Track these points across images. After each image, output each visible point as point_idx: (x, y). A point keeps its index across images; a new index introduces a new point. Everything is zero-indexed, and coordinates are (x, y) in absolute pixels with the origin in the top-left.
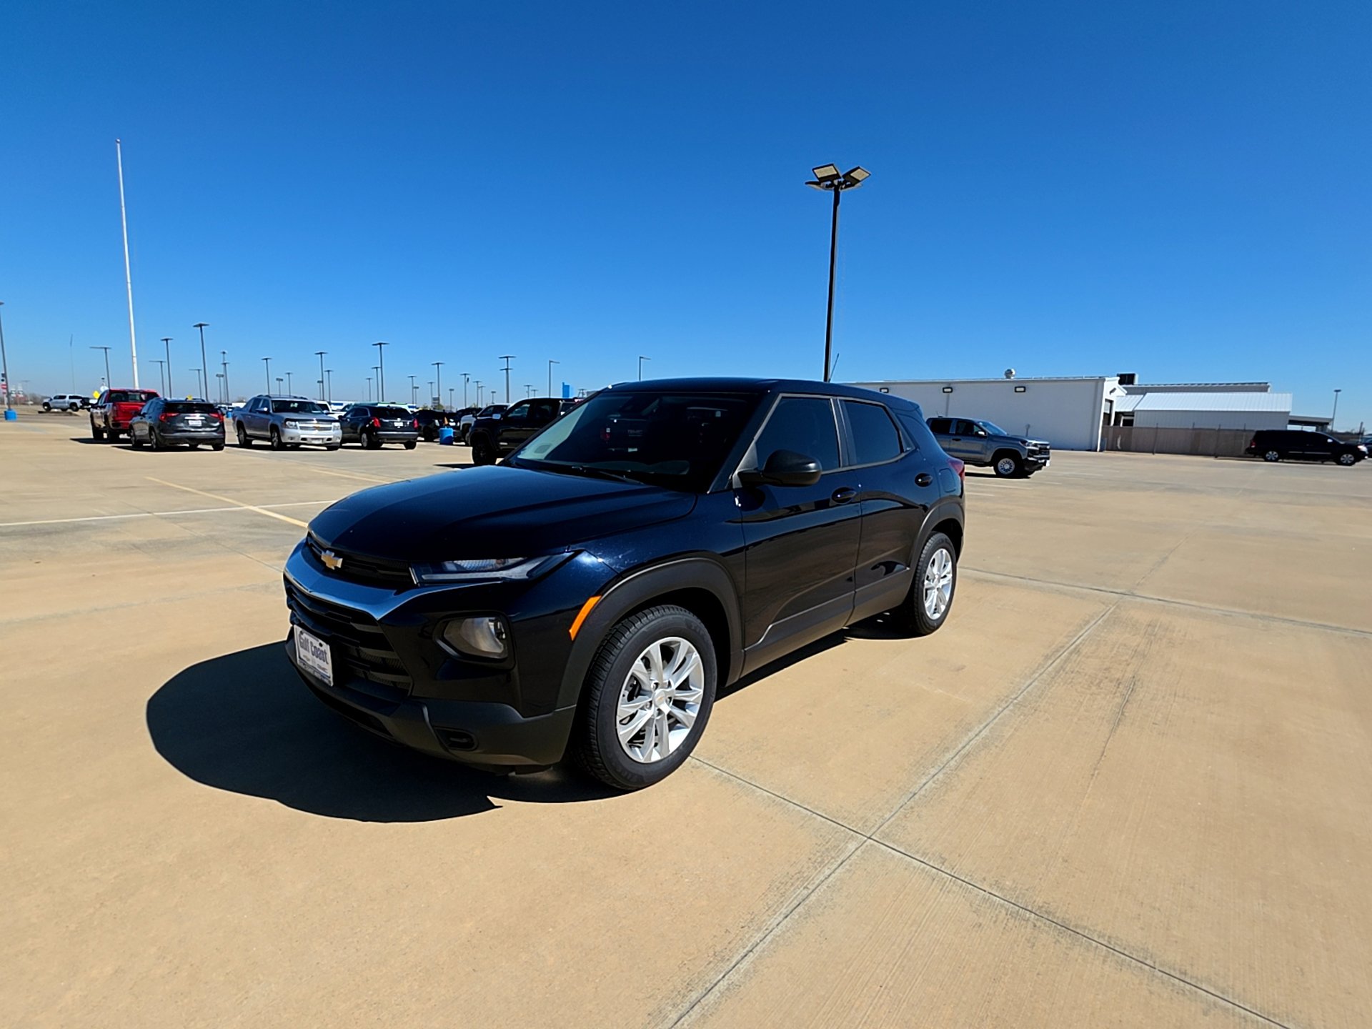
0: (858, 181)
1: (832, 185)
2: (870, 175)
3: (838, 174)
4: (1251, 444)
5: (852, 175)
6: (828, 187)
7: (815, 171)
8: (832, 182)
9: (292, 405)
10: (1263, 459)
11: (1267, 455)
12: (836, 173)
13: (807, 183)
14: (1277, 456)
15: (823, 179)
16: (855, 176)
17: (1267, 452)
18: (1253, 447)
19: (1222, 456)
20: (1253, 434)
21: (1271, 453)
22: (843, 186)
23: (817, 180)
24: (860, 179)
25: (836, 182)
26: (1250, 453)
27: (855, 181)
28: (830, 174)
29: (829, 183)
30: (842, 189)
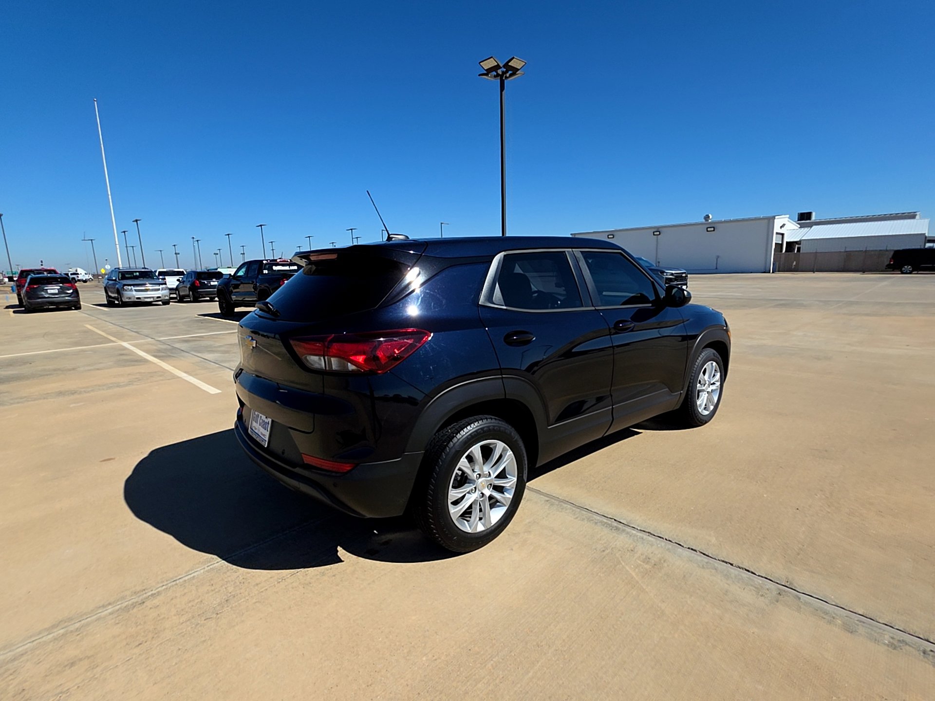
0: (518, 70)
1: (498, 75)
2: (526, 63)
3: (498, 65)
4: (890, 261)
5: (509, 64)
6: (495, 76)
7: (481, 64)
8: (497, 72)
9: (135, 274)
10: (900, 272)
11: (903, 269)
12: (497, 64)
13: (480, 75)
14: (911, 269)
15: (489, 71)
16: (512, 65)
17: (903, 266)
18: (892, 263)
19: (867, 271)
20: (892, 253)
21: (906, 267)
22: (508, 75)
23: (485, 72)
24: (519, 68)
25: (500, 72)
26: (888, 268)
27: (515, 71)
28: (493, 65)
29: (494, 73)
30: (506, 78)
